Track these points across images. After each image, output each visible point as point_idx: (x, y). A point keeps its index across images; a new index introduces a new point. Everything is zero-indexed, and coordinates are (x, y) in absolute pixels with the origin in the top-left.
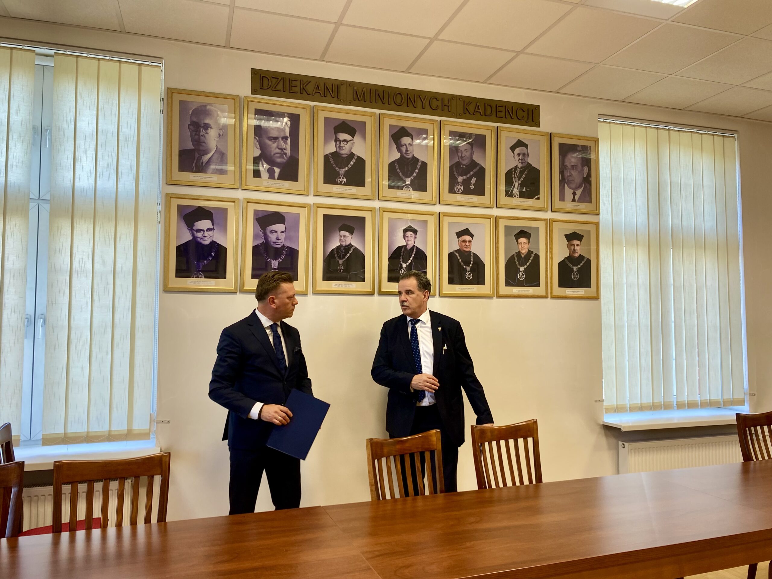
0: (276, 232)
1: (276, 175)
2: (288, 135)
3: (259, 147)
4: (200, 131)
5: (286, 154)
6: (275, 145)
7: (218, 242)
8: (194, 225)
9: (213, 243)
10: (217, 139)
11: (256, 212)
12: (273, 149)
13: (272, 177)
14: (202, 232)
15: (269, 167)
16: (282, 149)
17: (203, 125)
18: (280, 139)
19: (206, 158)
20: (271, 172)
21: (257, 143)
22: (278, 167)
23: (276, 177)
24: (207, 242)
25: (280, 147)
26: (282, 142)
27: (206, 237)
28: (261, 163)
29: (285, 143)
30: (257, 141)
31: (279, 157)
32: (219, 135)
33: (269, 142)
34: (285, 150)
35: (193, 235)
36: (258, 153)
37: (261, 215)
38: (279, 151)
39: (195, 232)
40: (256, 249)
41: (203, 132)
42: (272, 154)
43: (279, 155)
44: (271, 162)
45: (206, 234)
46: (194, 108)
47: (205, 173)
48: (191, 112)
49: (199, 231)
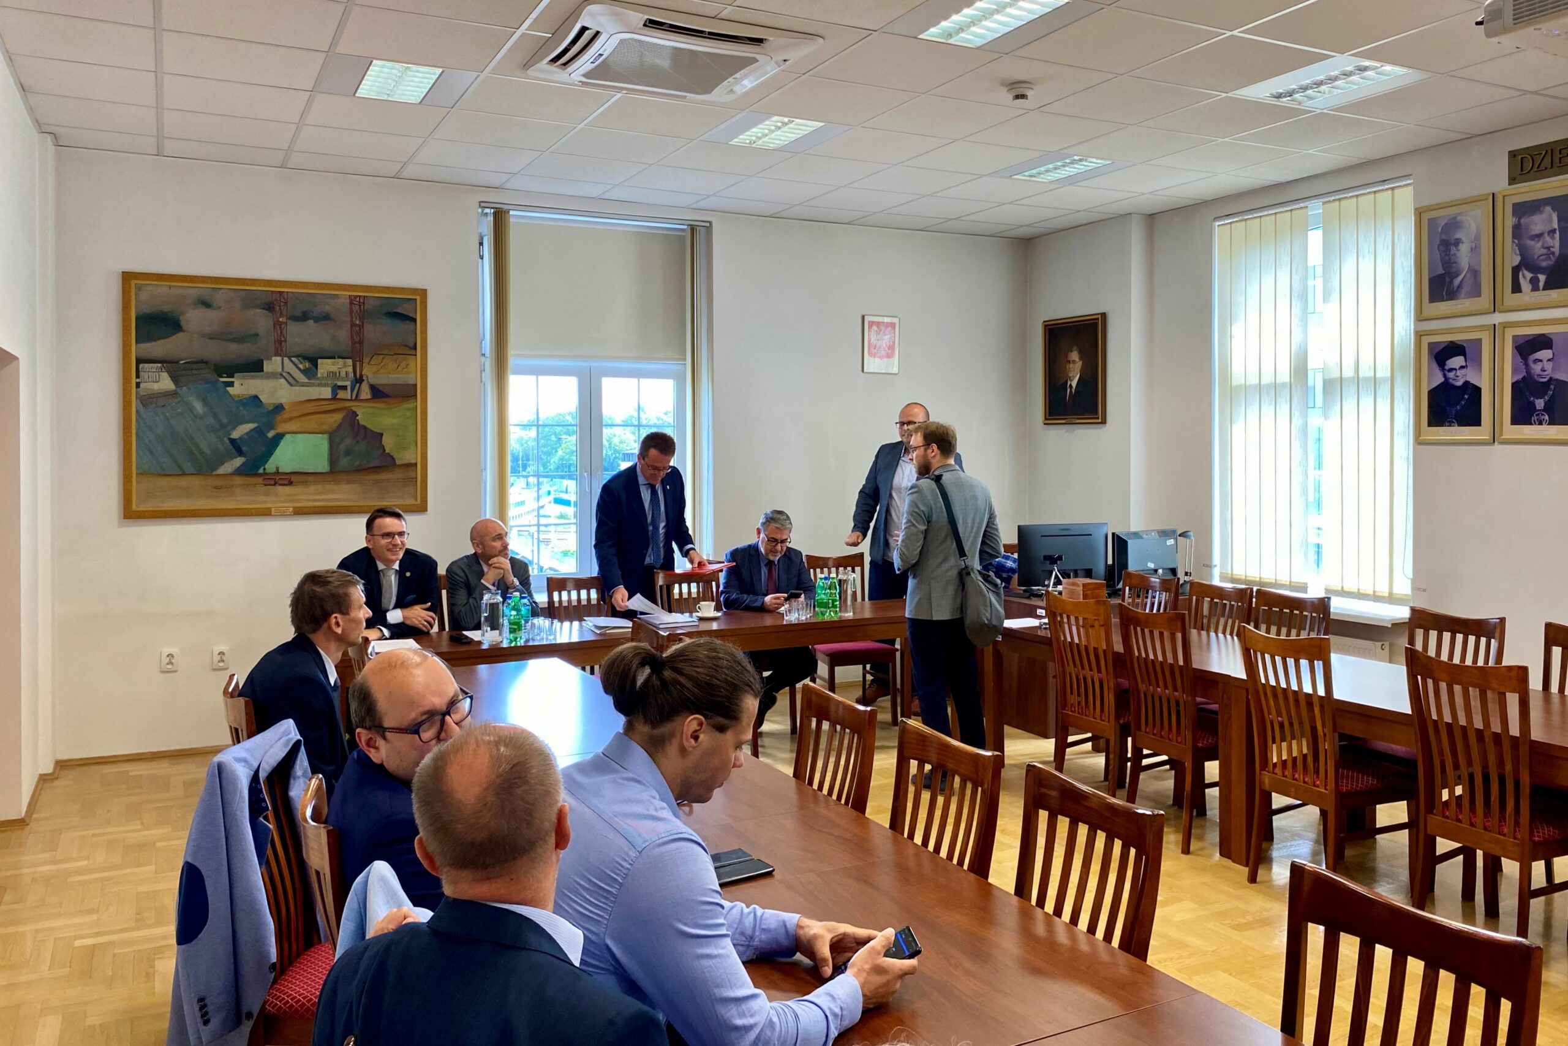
0: (1541, 361)
1: (1541, 284)
2: (1556, 226)
3: (1518, 252)
4: (1450, 250)
5: (1553, 253)
6: (1540, 244)
7: (1472, 382)
8: (1445, 364)
9: (1467, 383)
10: (1469, 255)
11: (1515, 338)
12: (1536, 250)
13: (1535, 288)
14: (1454, 372)
15: (1531, 275)
16: (1548, 248)
17: (1453, 242)
18: (1546, 235)
19: (1457, 282)
20: (1534, 283)
21: (1517, 248)
22: (1541, 273)
23: (1541, 288)
24: (1459, 383)
25: (1546, 245)
26: (1548, 239)
27: (1457, 376)
28: (1521, 274)
29: (1553, 238)
30: (1517, 245)
31: (1544, 260)
32: (1472, 249)
33: (1531, 243)
34: (1552, 247)
35: (1445, 376)
36: (1517, 260)
37: (1521, 341)
38: (1545, 251)
39: (1447, 373)
40: (1515, 385)
41: (1453, 250)
42: (1536, 257)
43: (1544, 257)
44: (1535, 269)
45: (1459, 373)
46: (1443, 224)
47: (1457, 299)
48: (1440, 230)
49: (1451, 370)
